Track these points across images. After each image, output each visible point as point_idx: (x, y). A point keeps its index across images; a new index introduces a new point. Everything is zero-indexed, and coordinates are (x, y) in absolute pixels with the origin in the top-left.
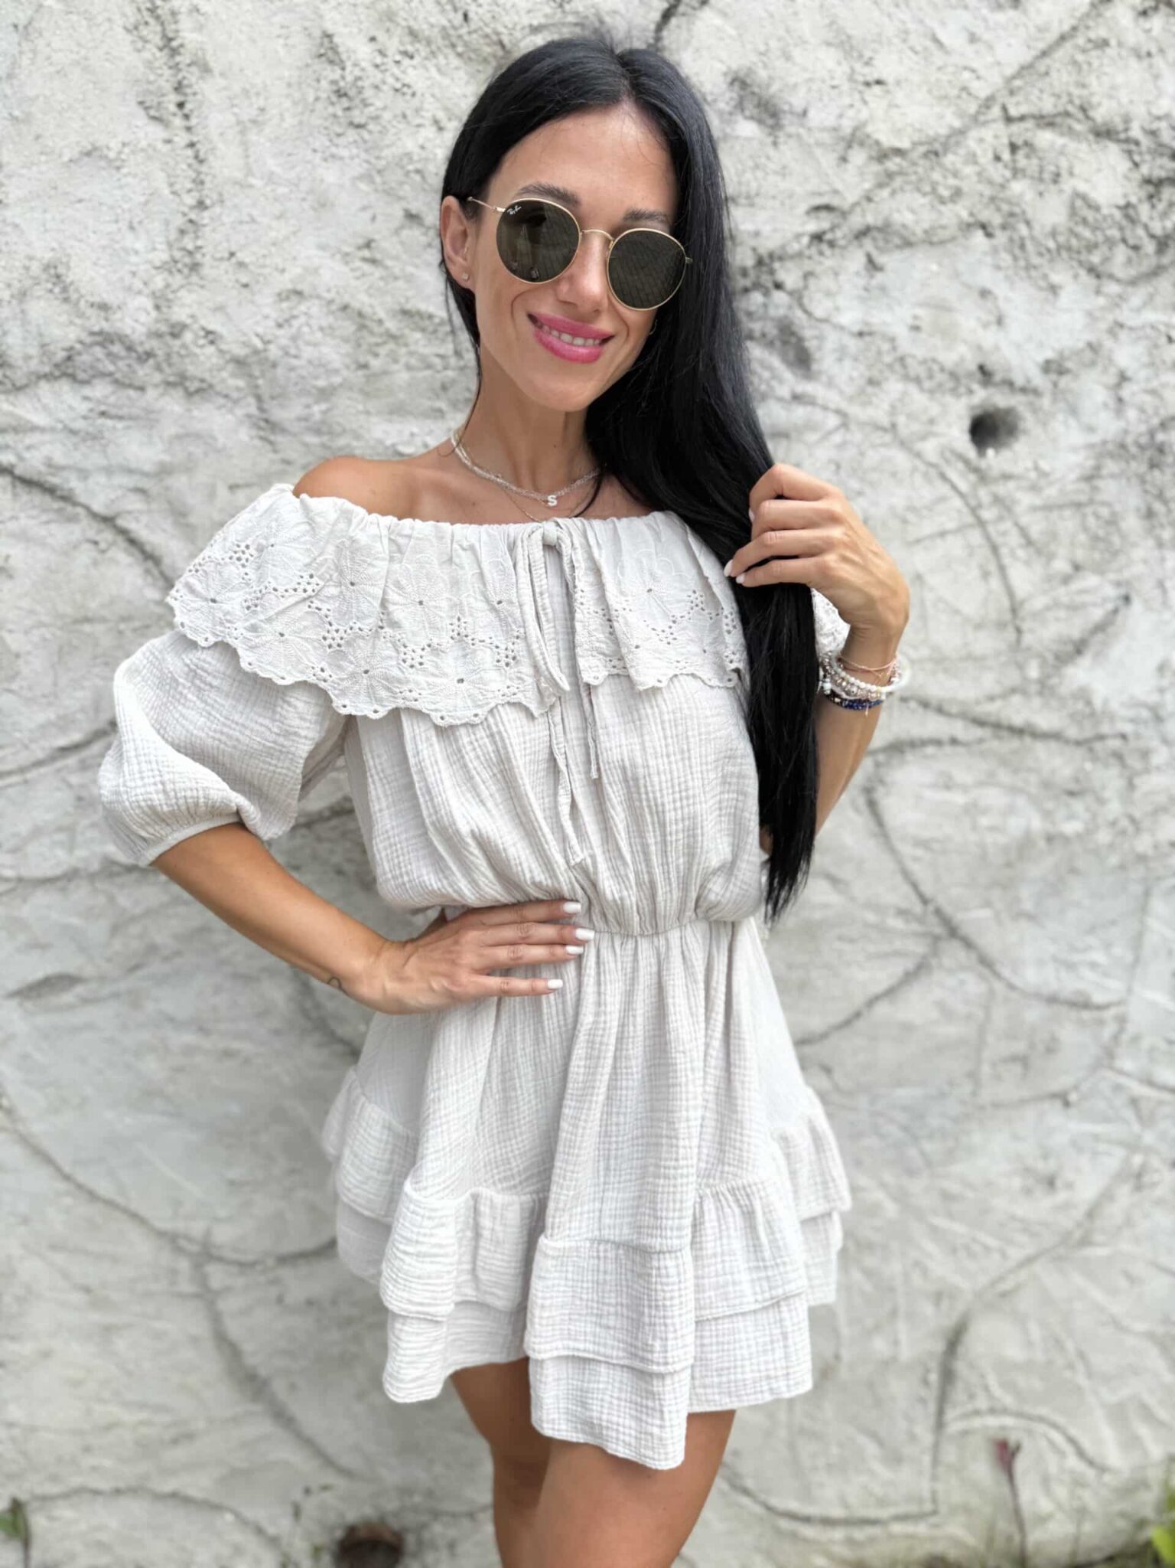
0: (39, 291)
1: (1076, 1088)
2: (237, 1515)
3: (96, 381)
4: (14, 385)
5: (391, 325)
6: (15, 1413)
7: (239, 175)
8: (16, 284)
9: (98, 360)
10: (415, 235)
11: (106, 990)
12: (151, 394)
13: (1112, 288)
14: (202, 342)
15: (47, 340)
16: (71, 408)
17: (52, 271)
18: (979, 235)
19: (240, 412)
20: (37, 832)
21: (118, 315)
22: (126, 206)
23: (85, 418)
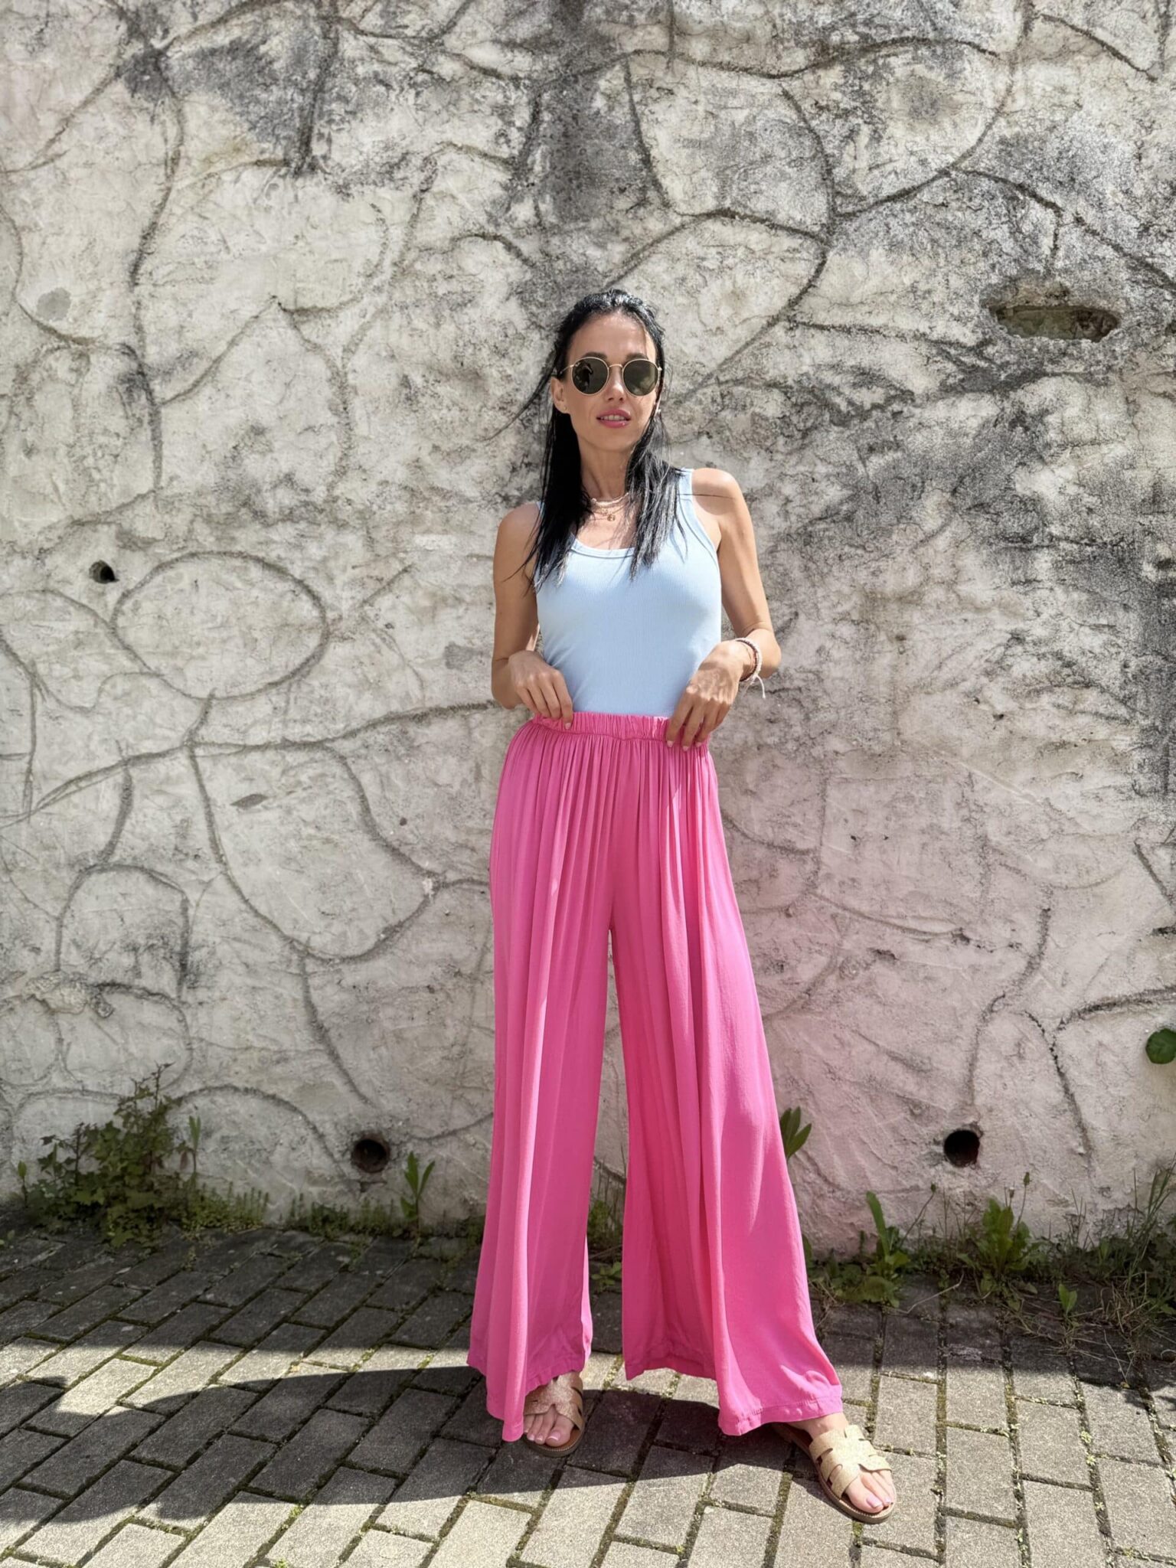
0: (282, 485)
1: (793, 904)
2: (304, 1116)
3: (300, 522)
4: (268, 524)
5: (426, 494)
6: (204, 1035)
7: (366, 434)
8: (273, 483)
9: (302, 513)
10: (438, 456)
11: (276, 804)
12: (323, 527)
13: (779, 457)
14: (345, 504)
15: (283, 505)
16: (289, 533)
17: (288, 477)
18: (704, 439)
19: (360, 533)
20: (255, 723)
21: (313, 494)
23: (295, 537)
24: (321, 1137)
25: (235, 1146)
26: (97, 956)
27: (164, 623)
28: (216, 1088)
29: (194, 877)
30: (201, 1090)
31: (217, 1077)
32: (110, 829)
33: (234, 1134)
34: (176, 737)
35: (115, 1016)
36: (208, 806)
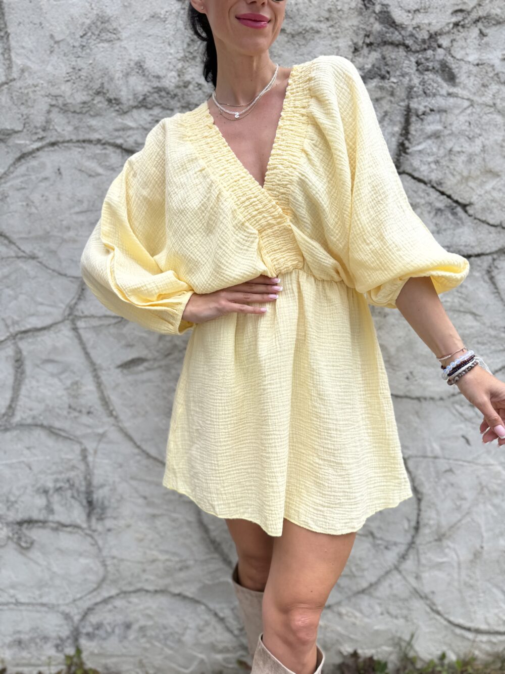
0: (134, 73)
2: (206, 606)
3: (155, 108)
4: (123, 111)
6: (115, 552)
8: (125, 71)
9: (156, 99)
11: (156, 365)
14: (196, 89)
15: (136, 92)
16: (145, 119)
17: (138, 65)
21: (164, 80)
22: (167, 36)
23: (150, 123)
24: (222, 620)
25: (150, 633)
26: (12, 499)
27: (33, 210)
28: (130, 592)
29: (89, 431)
30: (118, 595)
31: (130, 584)
32: (8, 395)
33: (150, 623)
34: (57, 313)
35: (36, 545)
36: (95, 370)
